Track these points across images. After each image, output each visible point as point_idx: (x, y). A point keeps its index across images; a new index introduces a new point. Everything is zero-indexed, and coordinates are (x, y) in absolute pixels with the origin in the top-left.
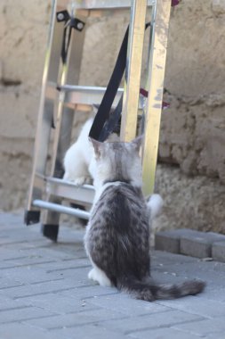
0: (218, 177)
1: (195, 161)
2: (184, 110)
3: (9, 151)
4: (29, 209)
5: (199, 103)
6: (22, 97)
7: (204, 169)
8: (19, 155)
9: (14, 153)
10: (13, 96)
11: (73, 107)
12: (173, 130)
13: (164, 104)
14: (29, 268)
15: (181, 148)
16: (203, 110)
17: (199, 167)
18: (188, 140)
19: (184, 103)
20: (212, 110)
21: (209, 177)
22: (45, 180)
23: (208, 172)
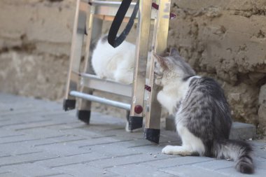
0: (216, 73)
1: (198, 60)
2: (189, 20)
3: (54, 53)
4: (67, 98)
5: (201, 14)
6: (64, 10)
7: (205, 66)
8: (62, 56)
9: (58, 54)
10: (57, 10)
11: (102, 18)
12: (181, 36)
13: (172, 15)
14: (65, 144)
15: (187, 50)
16: (204, 20)
17: (201, 65)
18: (192, 43)
19: (189, 14)
20: (211, 20)
21: (208, 73)
22: (80, 75)
23: (208, 69)
